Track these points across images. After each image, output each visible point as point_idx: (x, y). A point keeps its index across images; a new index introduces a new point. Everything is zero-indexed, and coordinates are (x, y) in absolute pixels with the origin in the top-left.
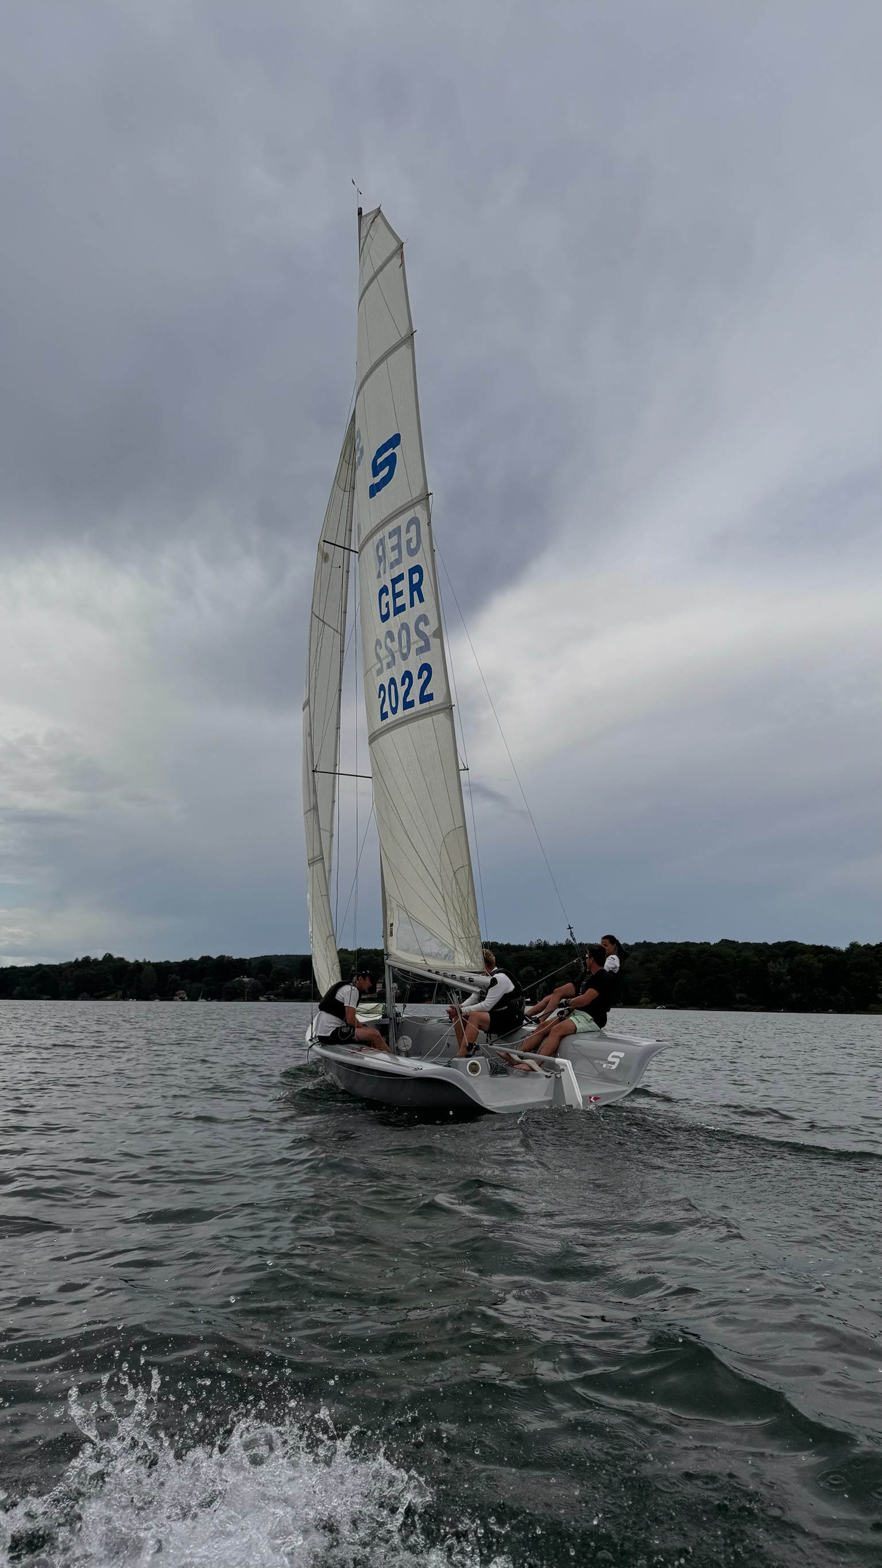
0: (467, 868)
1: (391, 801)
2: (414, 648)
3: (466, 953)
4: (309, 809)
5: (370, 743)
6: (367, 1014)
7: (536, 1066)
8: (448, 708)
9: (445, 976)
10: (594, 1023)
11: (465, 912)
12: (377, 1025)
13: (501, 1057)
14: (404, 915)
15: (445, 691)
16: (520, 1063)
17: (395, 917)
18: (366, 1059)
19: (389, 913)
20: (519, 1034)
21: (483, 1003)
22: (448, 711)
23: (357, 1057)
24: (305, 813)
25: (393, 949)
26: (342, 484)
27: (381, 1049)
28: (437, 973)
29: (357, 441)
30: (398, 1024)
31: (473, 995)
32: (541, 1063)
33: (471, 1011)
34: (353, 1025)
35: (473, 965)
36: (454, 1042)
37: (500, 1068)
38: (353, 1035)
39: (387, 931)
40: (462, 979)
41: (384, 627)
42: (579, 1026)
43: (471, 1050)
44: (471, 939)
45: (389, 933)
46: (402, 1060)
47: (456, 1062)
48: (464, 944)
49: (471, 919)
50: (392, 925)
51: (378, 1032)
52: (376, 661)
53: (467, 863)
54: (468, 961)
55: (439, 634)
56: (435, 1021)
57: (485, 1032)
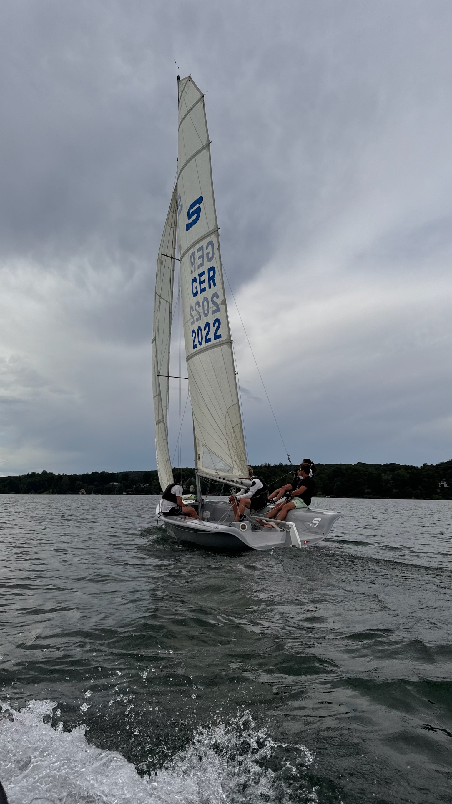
0: (240, 425)
1: (199, 391)
2: (211, 311)
3: (239, 469)
4: (156, 395)
5: (187, 361)
6: (188, 500)
7: (275, 526)
8: (229, 342)
9: (228, 480)
10: (304, 504)
11: (238, 448)
12: (192, 505)
13: (257, 521)
14: (206, 449)
15: (227, 333)
16: (266, 524)
17: (201, 450)
18: (188, 523)
19: (198, 448)
20: (266, 509)
21: (247, 494)
22: (229, 343)
23: (183, 522)
24: (154, 397)
25: (200, 466)
26: (170, 223)
27: (196, 518)
28: (224, 479)
29: (179, 201)
30: (203, 505)
31: (242, 490)
32: (278, 524)
33: (241, 498)
34: (181, 506)
35: (243, 475)
36: (232, 514)
37: (257, 527)
38: (181, 511)
39: (197, 458)
40: (237, 482)
41: (194, 300)
42: (297, 505)
43: (242, 518)
44: (242, 462)
45: (198, 459)
46: (205, 523)
47: (235, 524)
48: (238, 464)
49: (242, 451)
50: (199, 455)
51: (193, 509)
52: (191, 317)
53: (240, 423)
54: (240, 473)
55: (224, 303)
56: (222, 503)
57: (248, 509)
